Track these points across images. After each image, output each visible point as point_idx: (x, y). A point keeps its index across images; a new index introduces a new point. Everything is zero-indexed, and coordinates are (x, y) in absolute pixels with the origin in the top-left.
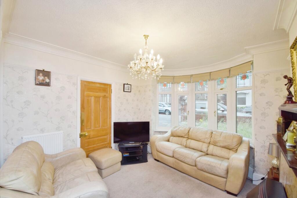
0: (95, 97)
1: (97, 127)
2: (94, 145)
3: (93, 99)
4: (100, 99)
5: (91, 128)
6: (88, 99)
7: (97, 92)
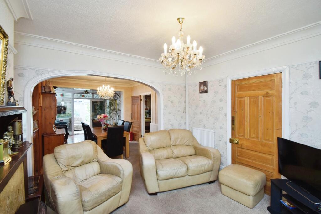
0: (250, 97)
1: (253, 138)
2: (249, 159)
3: (247, 100)
4: (258, 100)
5: (244, 136)
6: (240, 101)
7: (254, 90)
